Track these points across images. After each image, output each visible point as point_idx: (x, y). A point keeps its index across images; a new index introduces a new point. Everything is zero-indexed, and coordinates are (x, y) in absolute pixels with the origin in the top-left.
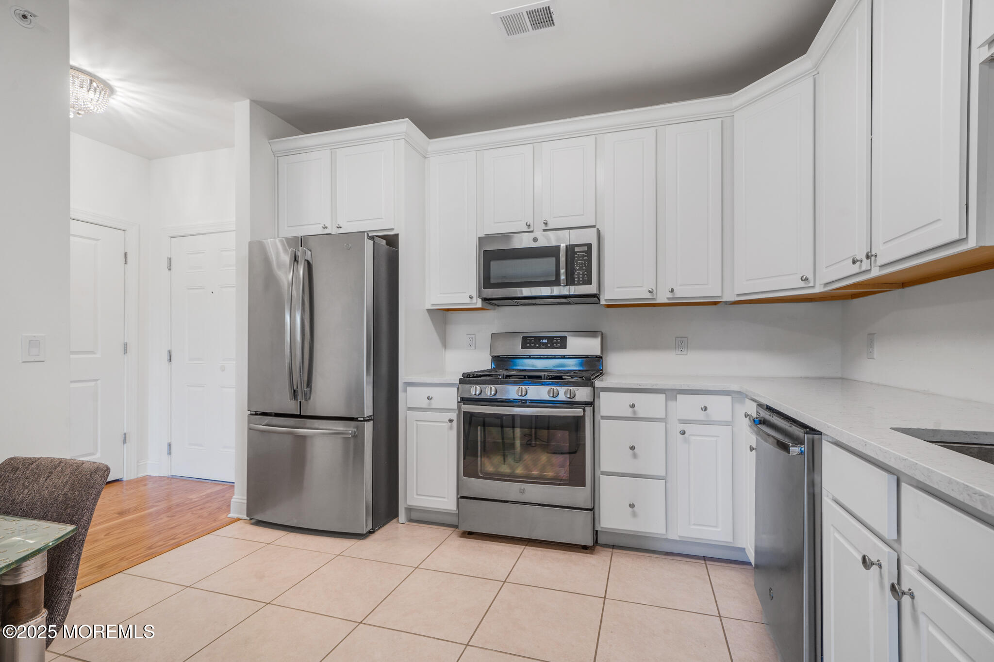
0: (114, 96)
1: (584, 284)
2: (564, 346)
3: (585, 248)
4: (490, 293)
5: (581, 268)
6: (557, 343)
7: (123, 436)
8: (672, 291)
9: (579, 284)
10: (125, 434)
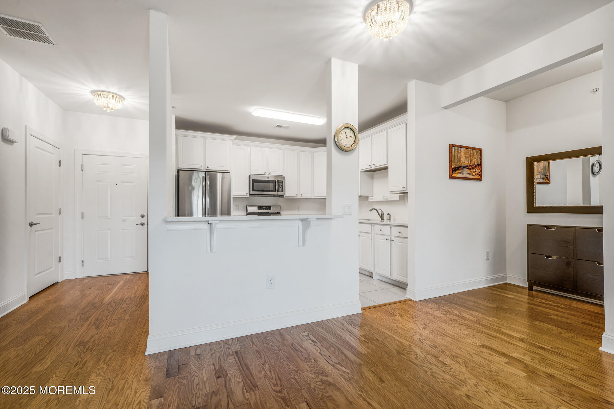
0: (125, 101)
1: (281, 192)
2: (270, 209)
3: (282, 182)
4: (252, 192)
5: (280, 187)
6: (268, 208)
7: (59, 258)
8: (301, 195)
9: (280, 192)
10: (60, 257)
